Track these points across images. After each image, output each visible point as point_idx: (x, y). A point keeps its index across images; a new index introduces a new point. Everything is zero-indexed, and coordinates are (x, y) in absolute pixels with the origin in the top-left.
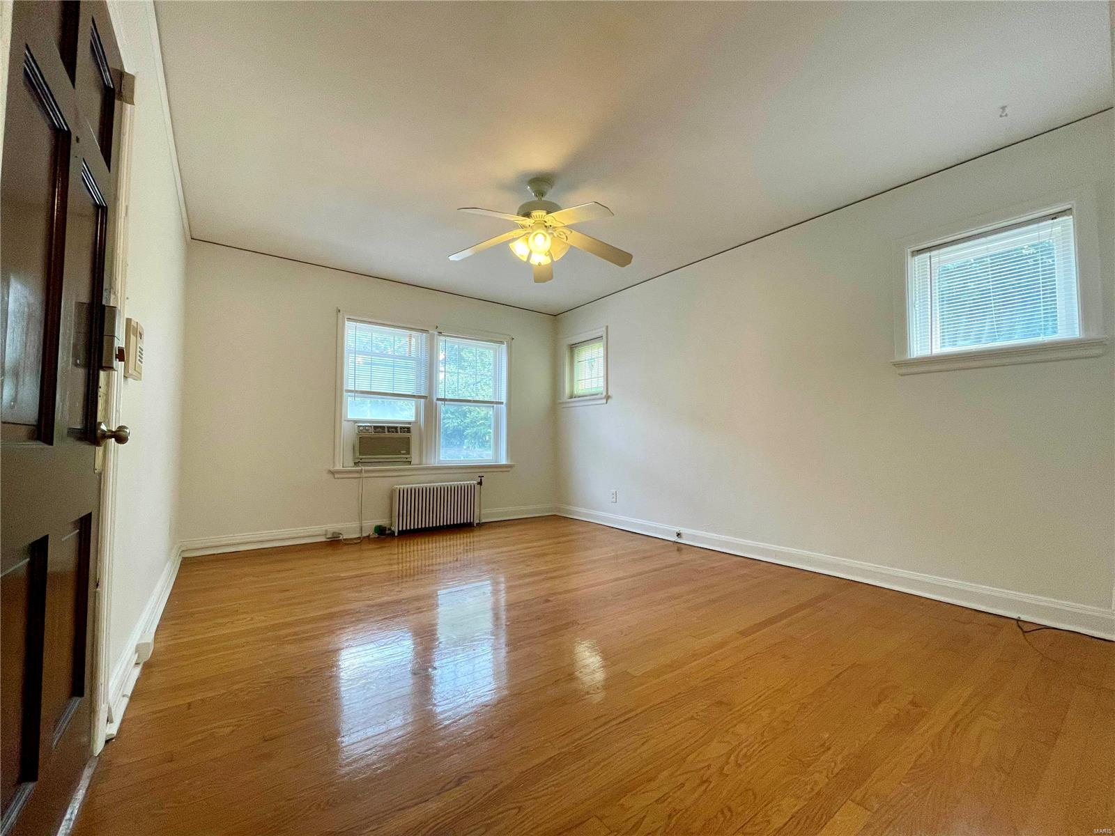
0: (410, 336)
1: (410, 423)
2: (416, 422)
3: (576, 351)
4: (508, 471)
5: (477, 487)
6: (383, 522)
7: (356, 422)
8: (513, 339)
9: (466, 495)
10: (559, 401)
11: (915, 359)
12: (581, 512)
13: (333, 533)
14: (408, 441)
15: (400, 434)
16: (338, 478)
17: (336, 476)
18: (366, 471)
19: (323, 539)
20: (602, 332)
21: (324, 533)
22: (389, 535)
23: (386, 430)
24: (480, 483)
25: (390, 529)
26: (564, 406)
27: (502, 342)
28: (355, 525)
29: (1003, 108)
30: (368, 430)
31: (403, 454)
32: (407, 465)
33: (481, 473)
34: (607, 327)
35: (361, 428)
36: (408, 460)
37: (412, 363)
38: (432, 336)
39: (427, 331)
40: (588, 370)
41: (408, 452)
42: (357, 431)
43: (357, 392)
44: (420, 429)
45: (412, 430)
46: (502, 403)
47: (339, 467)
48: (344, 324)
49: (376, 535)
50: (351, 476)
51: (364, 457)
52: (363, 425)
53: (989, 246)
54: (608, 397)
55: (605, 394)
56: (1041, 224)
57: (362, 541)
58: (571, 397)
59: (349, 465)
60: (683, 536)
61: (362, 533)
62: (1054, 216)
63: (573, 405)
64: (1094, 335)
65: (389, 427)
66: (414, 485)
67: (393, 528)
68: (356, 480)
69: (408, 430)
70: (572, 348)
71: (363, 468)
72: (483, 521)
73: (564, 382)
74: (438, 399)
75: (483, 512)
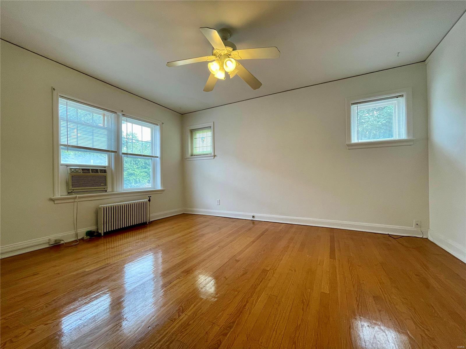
0: (104, 115)
1: (105, 167)
2: (108, 167)
3: (194, 133)
4: (162, 193)
5: (148, 202)
6: (93, 228)
7: (67, 166)
8: (163, 123)
9: (142, 207)
10: (185, 157)
11: (353, 144)
12: (201, 211)
13: (56, 241)
14: (105, 178)
15: (100, 174)
16: (57, 204)
17: (56, 202)
18: (79, 198)
19: (47, 246)
20: (211, 124)
21: (48, 241)
22: (96, 236)
23: (91, 171)
24: (149, 200)
25: (98, 232)
26: (187, 160)
27: (157, 125)
28: (72, 233)
29: (399, 53)
30: (78, 171)
31: (103, 186)
32: (103, 192)
33: (149, 194)
34: (214, 122)
35: (73, 170)
36: (105, 189)
37: (105, 132)
38: (118, 116)
39: (115, 113)
40: (201, 142)
41: (106, 184)
42: (69, 172)
43: (69, 146)
44: (112, 171)
45: (107, 171)
46: (158, 157)
47: (58, 196)
48: (58, 100)
49: (88, 237)
50: (65, 201)
51: (75, 188)
52: (74, 168)
53: (377, 105)
54: (215, 156)
55: (213, 154)
56: (393, 99)
57: (79, 243)
58: (192, 155)
59: (65, 195)
60: (255, 217)
61: (77, 237)
62: (397, 97)
63: (192, 159)
64: (411, 138)
65: (92, 170)
66: (110, 205)
67: (100, 231)
68: (73, 203)
69: (105, 171)
70: (192, 131)
71: (77, 195)
72: (151, 220)
73: (188, 148)
74: (123, 154)
75: (151, 216)
